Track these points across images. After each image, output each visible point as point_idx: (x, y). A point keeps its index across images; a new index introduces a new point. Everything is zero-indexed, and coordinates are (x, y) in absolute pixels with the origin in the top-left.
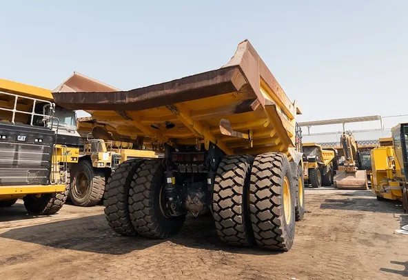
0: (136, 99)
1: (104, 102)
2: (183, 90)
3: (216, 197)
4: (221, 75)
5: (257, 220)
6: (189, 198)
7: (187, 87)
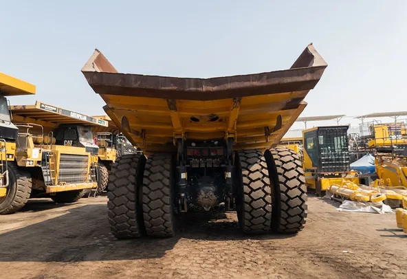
0: (215, 88)
1: (170, 88)
2: (270, 83)
3: (246, 189)
4: (311, 73)
5: (287, 207)
6: (203, 193)
7: (276, 81)
